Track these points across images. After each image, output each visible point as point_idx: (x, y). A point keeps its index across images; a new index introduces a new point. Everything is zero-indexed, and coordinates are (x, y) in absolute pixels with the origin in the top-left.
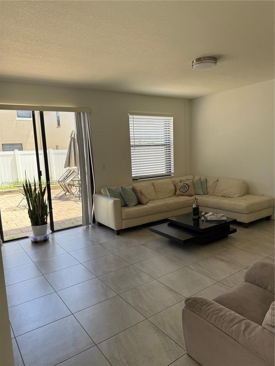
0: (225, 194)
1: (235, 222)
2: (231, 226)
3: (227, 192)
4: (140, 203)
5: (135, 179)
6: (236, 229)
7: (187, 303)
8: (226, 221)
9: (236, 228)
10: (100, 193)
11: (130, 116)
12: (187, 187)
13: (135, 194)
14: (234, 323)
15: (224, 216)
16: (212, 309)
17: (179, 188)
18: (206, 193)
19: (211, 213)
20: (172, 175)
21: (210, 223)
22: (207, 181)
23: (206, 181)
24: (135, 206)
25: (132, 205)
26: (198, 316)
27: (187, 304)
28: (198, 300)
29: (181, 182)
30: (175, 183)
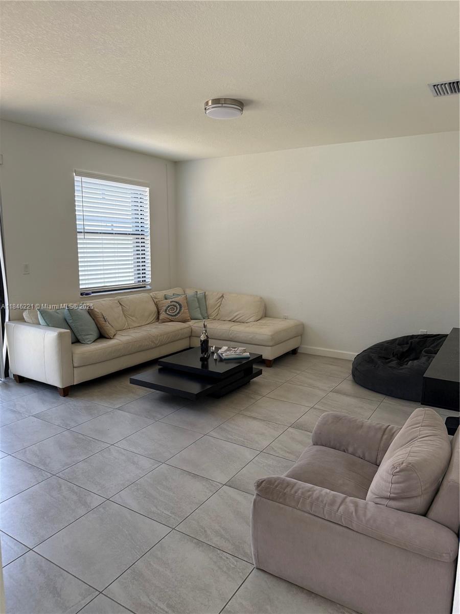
0: (236, 316)
1: (260, 360)
2: (254, 366)
3: (238, 315)
4: (102, 336)
5: (85, 294)
6: (261, 370)
7: (259, 488)
8: (249, 358)
9: (261, 368)
10: (21, 320)
11: (77, 178)
12: (178, 307)
13: (94, 319)
14: (338, 504)
15: (245, 351)
16: (300, 490)
17: (165, 308)
18: (206, 316)
19: (225, 348)
20: (148, 287)
21: (226, 363)
22: (207, 297)
23: (205, 296)
24: (94, 342)
25: (90, 341)
26: (282, 506)
27: (260, 491)
28: (276, 481)
29: (166, 299)
30: (156, 300)
